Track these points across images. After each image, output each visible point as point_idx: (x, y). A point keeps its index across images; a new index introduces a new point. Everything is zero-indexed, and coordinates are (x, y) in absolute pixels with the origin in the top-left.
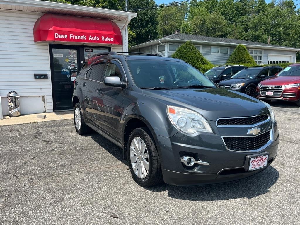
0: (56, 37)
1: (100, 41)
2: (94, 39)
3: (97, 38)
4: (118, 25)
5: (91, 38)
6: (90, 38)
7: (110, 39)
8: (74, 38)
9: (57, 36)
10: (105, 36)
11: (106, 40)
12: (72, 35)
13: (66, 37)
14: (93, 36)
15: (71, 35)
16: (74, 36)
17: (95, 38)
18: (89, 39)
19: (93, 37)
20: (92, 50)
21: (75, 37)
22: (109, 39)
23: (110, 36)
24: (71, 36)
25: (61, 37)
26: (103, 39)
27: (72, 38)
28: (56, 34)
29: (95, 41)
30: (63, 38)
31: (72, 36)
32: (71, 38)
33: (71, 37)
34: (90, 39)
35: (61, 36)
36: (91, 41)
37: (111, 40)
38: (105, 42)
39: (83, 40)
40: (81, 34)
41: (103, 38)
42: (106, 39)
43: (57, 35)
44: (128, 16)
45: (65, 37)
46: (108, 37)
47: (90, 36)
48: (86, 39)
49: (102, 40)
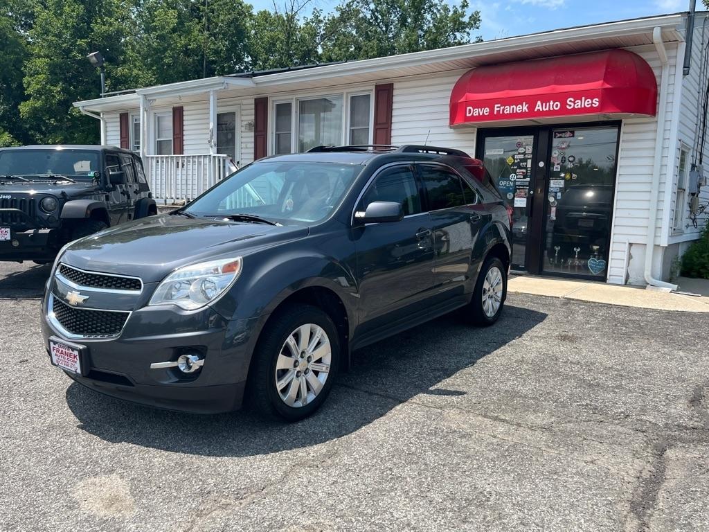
0: (468, 115)
1: (563, 110)
2: (547, 109)
3: (555, 105)
5: (540, 108)
6: (539, 106)
7: (590, 102)
8: (501, 112)
9: (470, 113)
10: (577, 96)
11: (579, 106)
12: (499, 105)
13: (486, 111)
14: (545, 99)
15: (496, 106)
16: (502, 108)
17: (550, 105)
18: (536, 110)
19: (544, 104)
20: (573, 132)
21: (503, 110)
22: (587, 103)
23: (590, 94)
24: (497, 107)
25: (477, 114)
26: (570, 106)
27: (498, 112)
28: (468, 108)
29: (550, 113)
30: (481, 114)
31: (498, 109)
32: (495, 113)
33: (496, 109)
34: (537, 108)
35: (477, 112)
36: (540, 113)
37: (592, 103)
38: (574, 111)
39: (522, 115)
40: (517, 101)
41: (570, 101)
42: (579, 104)
43: (470, 110)
44: (653, 29)
45: (485, 111)
46: (583, 98)
47: (539, 103)
48: (527, 111)
49: (568, 107)
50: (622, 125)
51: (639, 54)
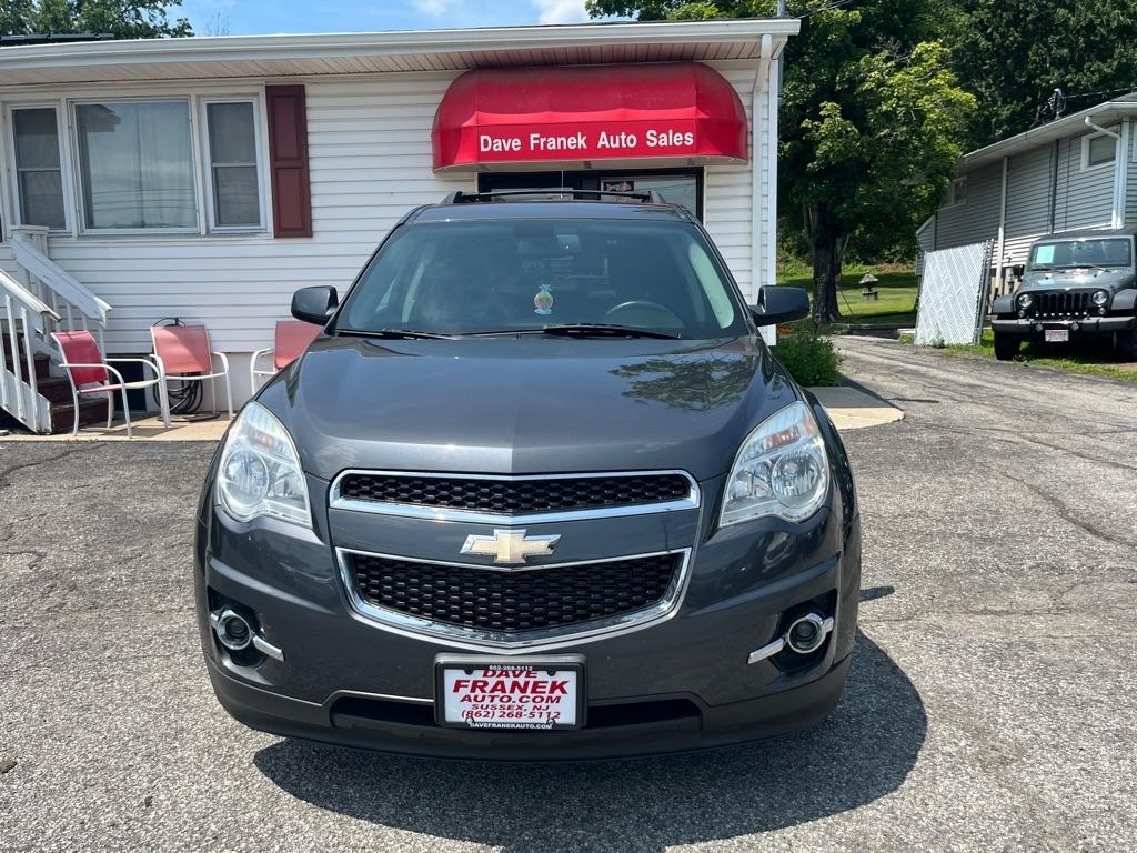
0: (483, 149)
1: (642, 148)
2: (617, 145)
3: (628, 140)
4: (729, 76)
5: (606, 143)
6: (603, 140)
7: (681, 138)
8: (542, 148)
9: (486, 146)
10: (662, 127)
11: (666, 144)
12: (538, 135)
13: (516, 144)
14: (613, 130)
15: (532, 136)
16: (543, 140)
17: (620, 139)
18: (599, 146)
19: (612, 137)
20: (631, 184)
21: (545, 143)
22: (677, 139)
23: (679, 126)
24: (535, 139)
25: (500, 149)
26: (652, 142)
27: (537, 146)
28: (483, 138)
29: (621, 151)
30: (507, 148)
31: (537, 142)
32: (532, 148)
33: (533, 142)
34: (601, 143)
35: (499, 144)
36: (606, 151)
37: (684, 140)
38: (658, 150)
39: (577, 152)
40: (568, 130)
41: (651, 135)
42: (664, 140)
43: (486, 141)
44: (762, 35)
45: (514, 144)
46: (671, 132)
47: (603, 135)
48: (585, 146)
49: (648, 143)
50: (705, 173)
51: (722, 73)
